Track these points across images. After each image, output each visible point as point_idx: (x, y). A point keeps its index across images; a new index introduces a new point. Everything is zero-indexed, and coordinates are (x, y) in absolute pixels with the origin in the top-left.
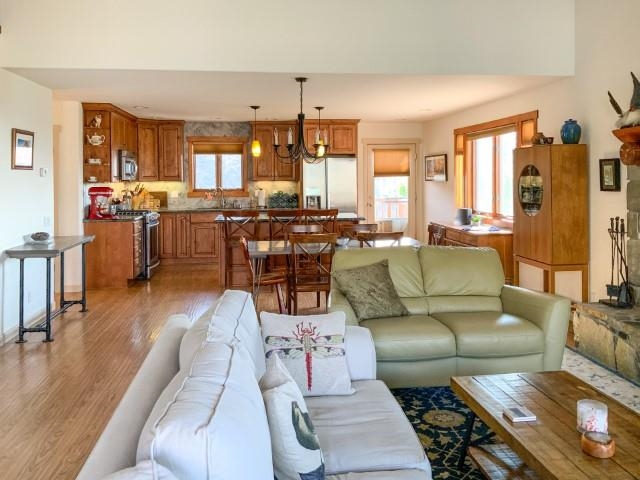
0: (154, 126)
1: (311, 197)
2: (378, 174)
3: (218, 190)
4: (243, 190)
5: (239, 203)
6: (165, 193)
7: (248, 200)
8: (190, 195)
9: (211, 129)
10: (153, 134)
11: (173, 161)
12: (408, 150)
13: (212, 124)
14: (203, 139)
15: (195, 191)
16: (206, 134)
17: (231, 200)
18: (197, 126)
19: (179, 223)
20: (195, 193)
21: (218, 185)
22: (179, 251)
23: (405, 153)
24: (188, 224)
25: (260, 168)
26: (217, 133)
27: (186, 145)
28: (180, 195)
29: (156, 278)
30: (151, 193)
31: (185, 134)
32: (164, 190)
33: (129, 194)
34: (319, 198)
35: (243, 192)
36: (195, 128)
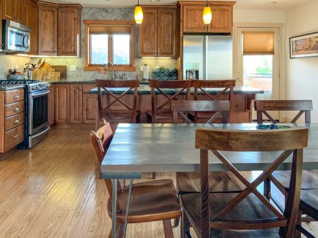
0: (54, 9)
1: (190, 72)
2: (246, 52)
3: (109, 65)
4: (131, 65)
5: (127, 76)
6: (65, 67)
7: (135, 74)
8: (86, 69)
9: (104, 14)
10: (53, 15)
11: (70, 39)
12: (273, 33)
13: (105, 9)
14: (97, 22)
15: (90, 65)
16: (100, 18)
17: (120, 74)
18: (92, 11)
19: (72, 92)
20: (91, 67)
21: (109, 60)
22: (72, 117)
23: (271, 36)
24: (81, 93)
25: (145, 46)
26: (109, 17)
27: (83, 26)
28: (77, 68)
29: (38, 147)
30: (53, 67)
31: (82, 18)
32: (64, 64)
33: (30, 66)
34: (197, 72)
35: (131, 67)
36: (90, 13)
